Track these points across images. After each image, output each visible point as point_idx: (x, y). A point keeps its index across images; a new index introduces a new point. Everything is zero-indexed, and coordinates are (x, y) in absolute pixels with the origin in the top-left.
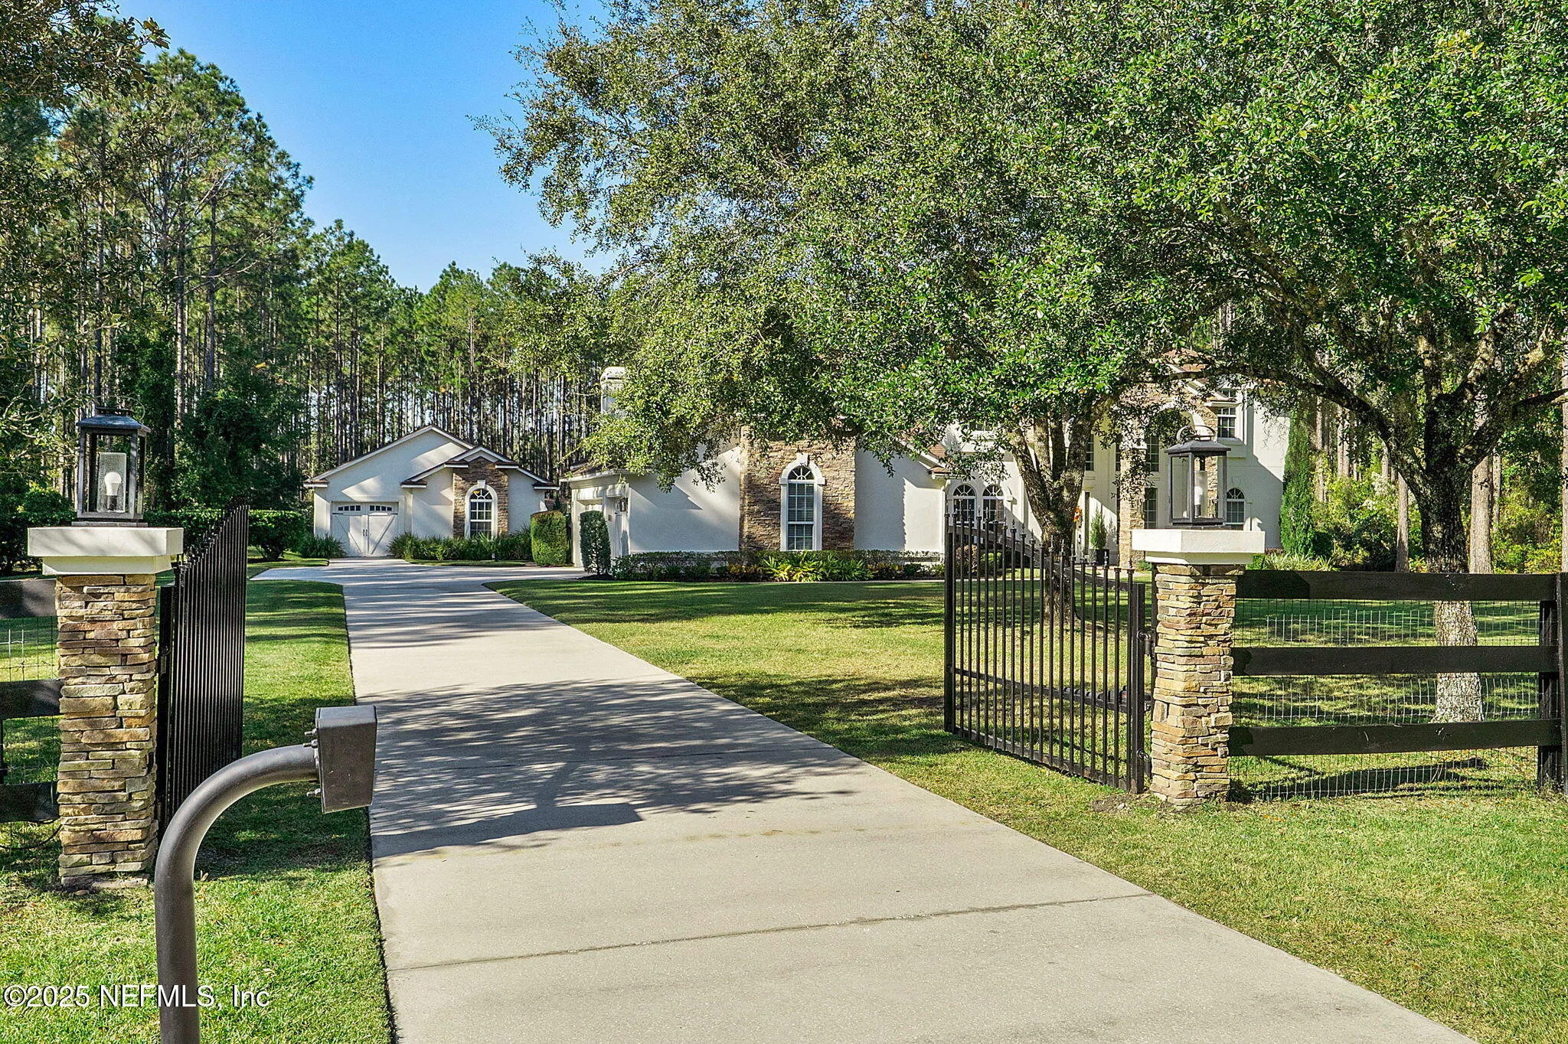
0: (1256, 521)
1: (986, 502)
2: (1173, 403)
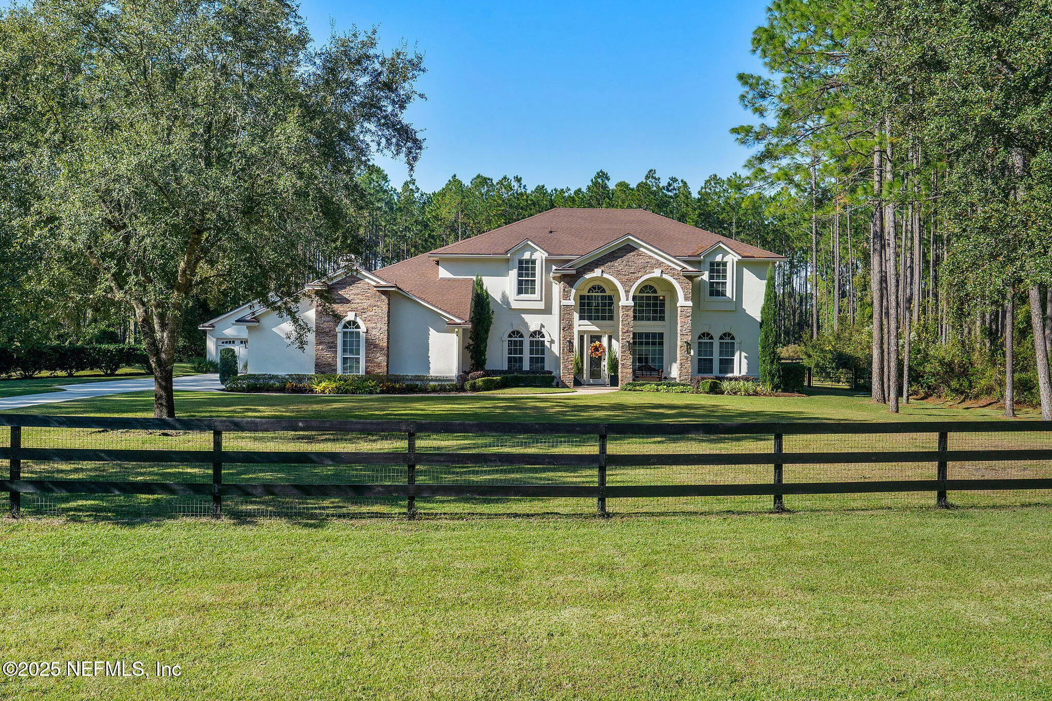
0: (744, 354)
1: (532, 342)
2: (657, 273)
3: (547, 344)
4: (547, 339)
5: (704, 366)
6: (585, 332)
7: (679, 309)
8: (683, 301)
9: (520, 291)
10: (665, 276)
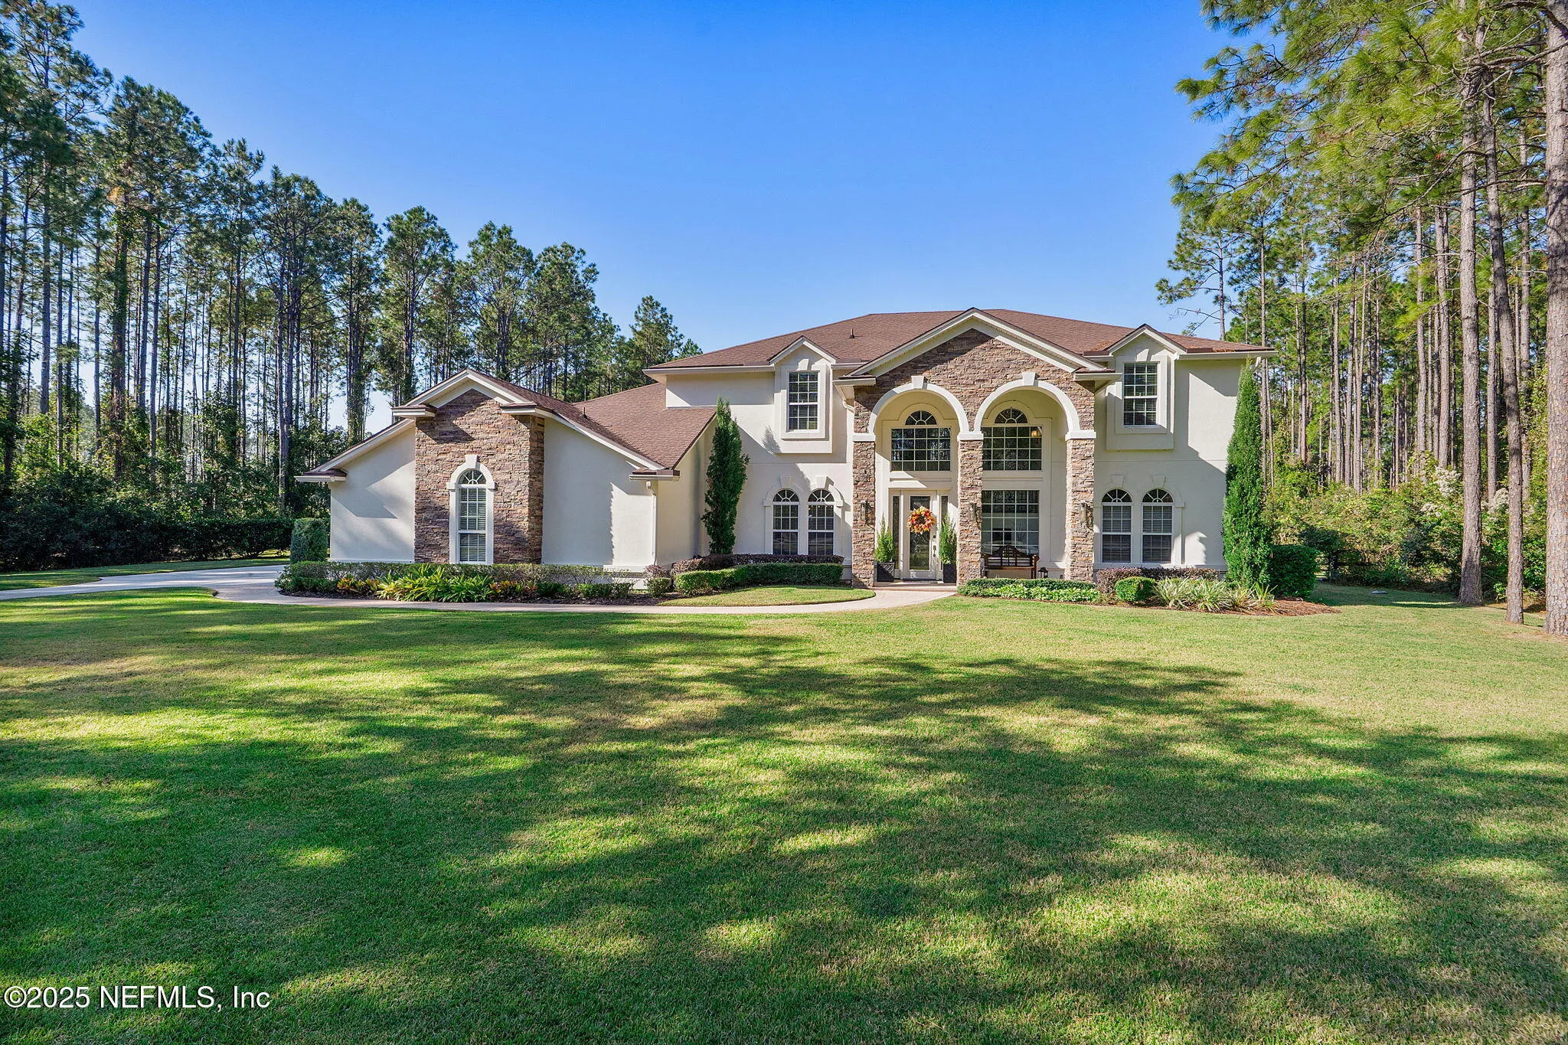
1: (812, 508)
2: (1026, 379)
3: (837, 511)
4: (837, 503)
5: (1114, 548)
6: (901, 490)
7: (1070, 446)
8: (1077, 428)
9: (792, 425)
10: (1042, 384)
